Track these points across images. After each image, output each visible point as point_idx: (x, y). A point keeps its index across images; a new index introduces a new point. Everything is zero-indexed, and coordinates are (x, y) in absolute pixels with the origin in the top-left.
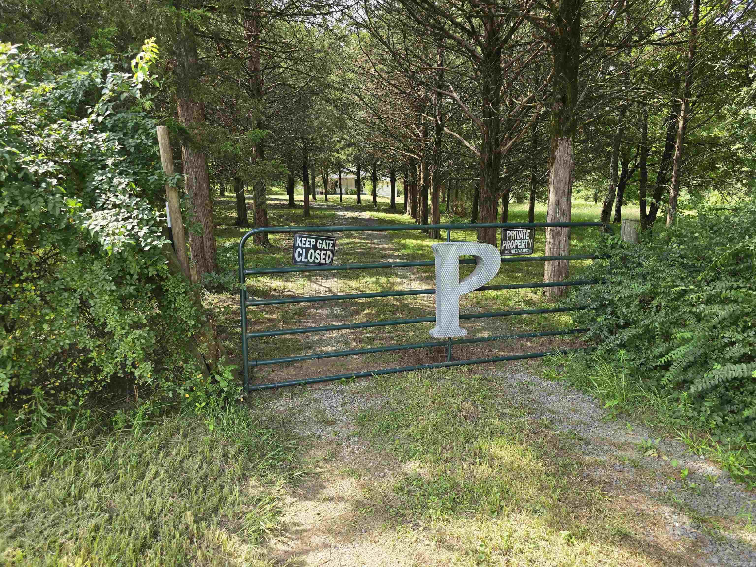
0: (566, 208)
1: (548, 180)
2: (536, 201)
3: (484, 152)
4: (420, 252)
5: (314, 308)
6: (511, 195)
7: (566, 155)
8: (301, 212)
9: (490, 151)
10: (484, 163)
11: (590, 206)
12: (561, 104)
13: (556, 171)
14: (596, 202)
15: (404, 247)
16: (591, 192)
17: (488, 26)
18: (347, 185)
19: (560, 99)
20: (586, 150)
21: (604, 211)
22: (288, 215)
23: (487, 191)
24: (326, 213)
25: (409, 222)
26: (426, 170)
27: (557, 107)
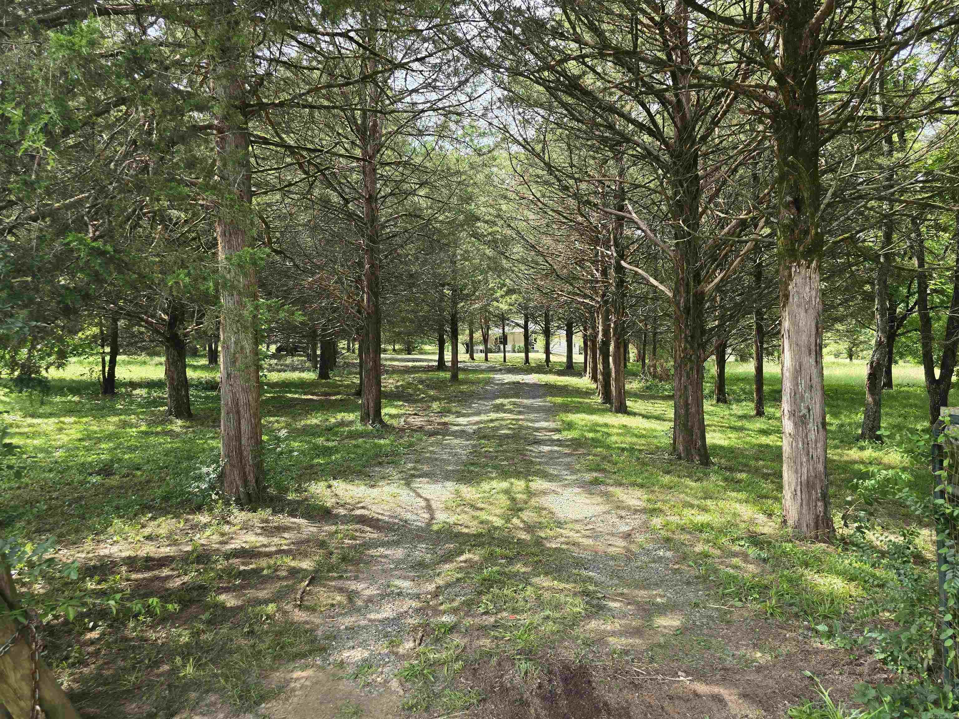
0: (814, 376)
1: (779, 332)
2: (765, 360)
3: (679, 292)
4: (591, 435)
5: (383, 544)
6: (729, 350)
7: (807, 289)
8: (448, 375)
9: (688, 292)
10: (679, 308)
11: (845, 365)
12: (794, 210)
13: (793, 316)
14: (851, 359)
15: (570, 426)
16: (843, 346)
17: (677, 120)
18: (514, 341)
19: (790, 202)
20: (834, 290)
21: (870, 374)
22: (431, 379)
23: (686, 349)
24: (481, 376)
25: (587, 388)
26: (606, 319)
27: (787, 216)
